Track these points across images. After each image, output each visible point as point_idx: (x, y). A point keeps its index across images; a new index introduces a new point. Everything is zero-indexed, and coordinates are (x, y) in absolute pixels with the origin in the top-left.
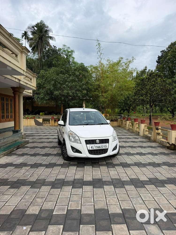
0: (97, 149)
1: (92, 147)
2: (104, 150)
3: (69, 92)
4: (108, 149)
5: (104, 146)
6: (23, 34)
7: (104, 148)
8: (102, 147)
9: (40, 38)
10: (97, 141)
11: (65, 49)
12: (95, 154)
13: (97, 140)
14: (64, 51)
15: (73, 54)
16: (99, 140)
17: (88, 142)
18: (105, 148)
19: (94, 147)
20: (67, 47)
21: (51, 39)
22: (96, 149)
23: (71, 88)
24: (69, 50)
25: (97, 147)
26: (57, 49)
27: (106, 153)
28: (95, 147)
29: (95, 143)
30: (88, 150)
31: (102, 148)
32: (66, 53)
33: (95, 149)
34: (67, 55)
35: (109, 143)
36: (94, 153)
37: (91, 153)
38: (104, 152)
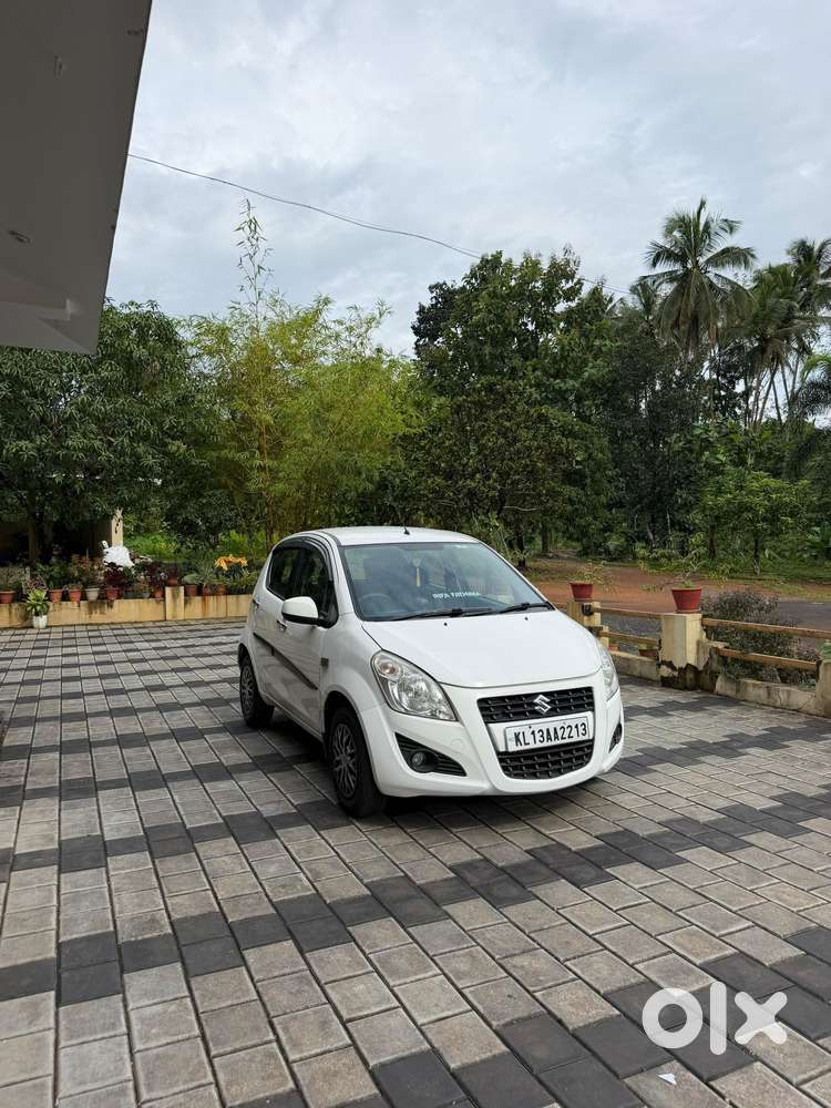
0: (546, 744)
1: (521, 737)
2: (577, 750)
4: (592, 740)
5: (576, 727)
7: (575, 739)
8: (567, 731)
10: (537, 701)
12: (534, 776)
13: (535, 695)
16: (545, 694)
17: (497, 709)
18: (582, 738)
19: (529, 738)
22: (539, 745)
25: (545, 736)
27: (587, 762)
28: (533, 733)
29: (530, 712)
30: (498, 753)
31: (567, 741)
33: (532, 746)
35: (593, 710)
36: (528, 766)
37: (515, 768)
38: (578, 758)
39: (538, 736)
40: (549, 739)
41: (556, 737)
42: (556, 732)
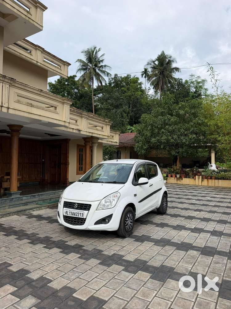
0: (72, 216)
1: (67, 212)
2: (81, 220)
3: (170, 138)
4: (86, 219)
5: (80, 214)
6: (143, 72)
7: (79, 217)
8: (78, 214)
9: (160, 72)
10: (75, 205)
11: (194, 80)
13: (75, 203)
14: (192, 83)
15: (206, 84)
16: (78, 203)
18: (81, 217)
20: (196, 77)
21: (176, 70)
22: (70, 216)
23: (172, 132)
24: (199, 80)
26: (184, 81)
27: (84, 224)
28: (70, 212)
29: (73, 207)
30: (63, 215)
32: (195, 84)
34: (196, 87)
36: (69, 221)
37: (66, 220)
38: (81, 222)
39: (71, 213)
40: (73, 215)
41: (75, 215)
42: (75, 214)
